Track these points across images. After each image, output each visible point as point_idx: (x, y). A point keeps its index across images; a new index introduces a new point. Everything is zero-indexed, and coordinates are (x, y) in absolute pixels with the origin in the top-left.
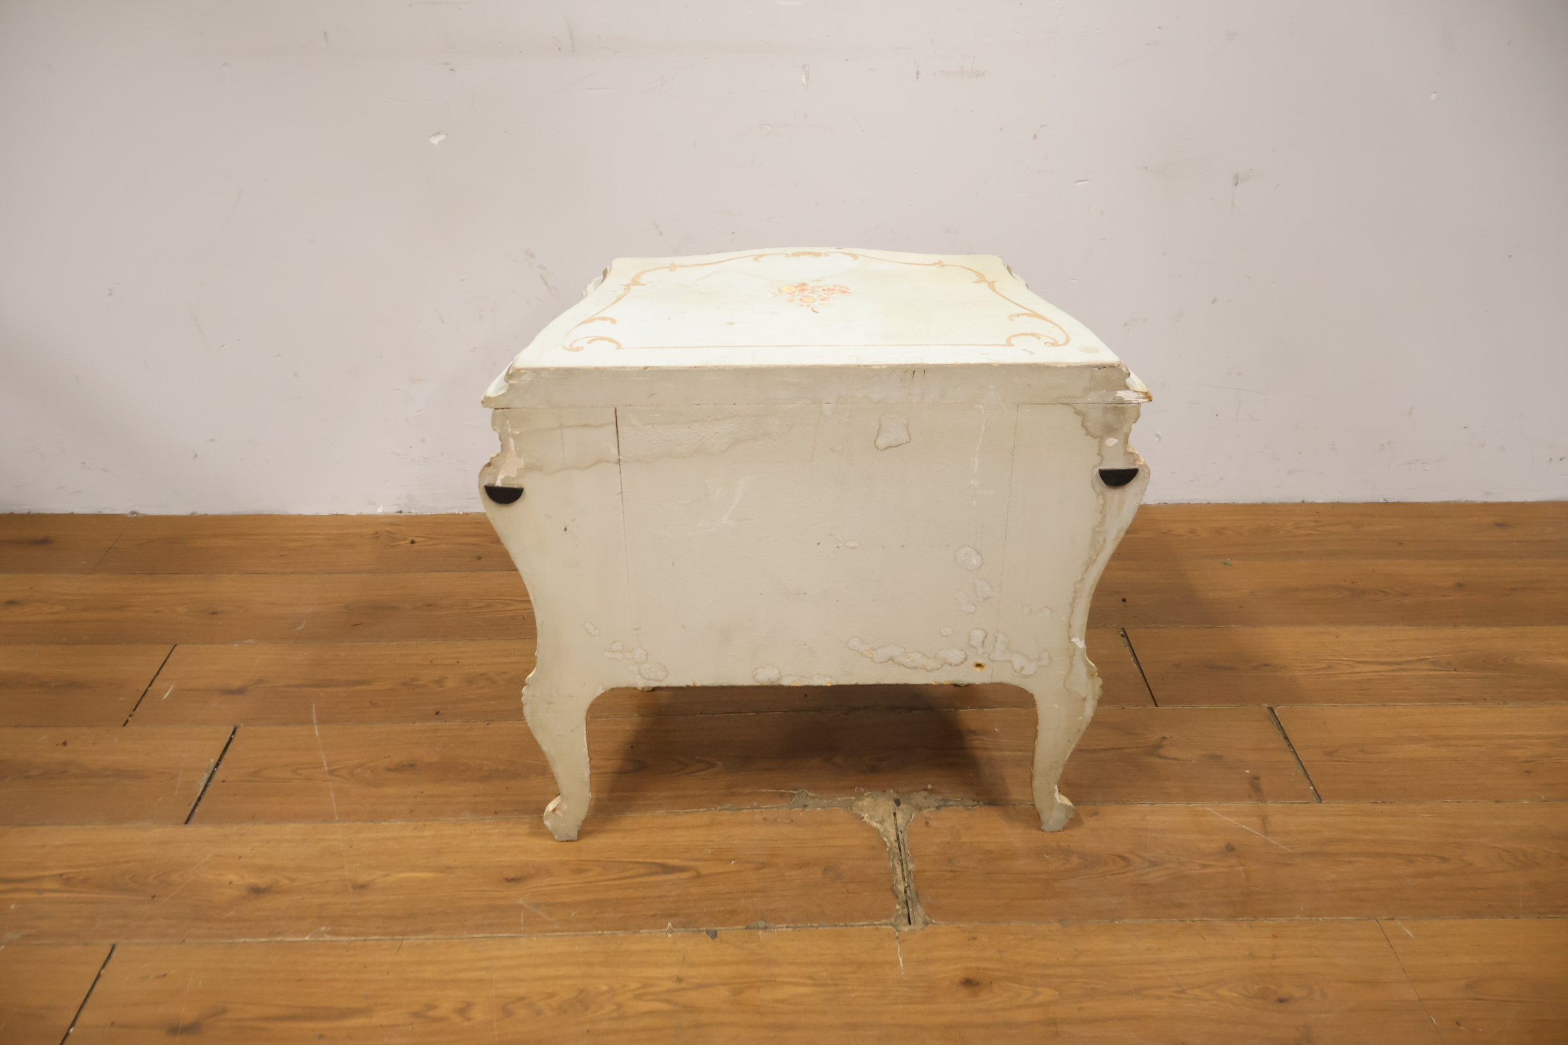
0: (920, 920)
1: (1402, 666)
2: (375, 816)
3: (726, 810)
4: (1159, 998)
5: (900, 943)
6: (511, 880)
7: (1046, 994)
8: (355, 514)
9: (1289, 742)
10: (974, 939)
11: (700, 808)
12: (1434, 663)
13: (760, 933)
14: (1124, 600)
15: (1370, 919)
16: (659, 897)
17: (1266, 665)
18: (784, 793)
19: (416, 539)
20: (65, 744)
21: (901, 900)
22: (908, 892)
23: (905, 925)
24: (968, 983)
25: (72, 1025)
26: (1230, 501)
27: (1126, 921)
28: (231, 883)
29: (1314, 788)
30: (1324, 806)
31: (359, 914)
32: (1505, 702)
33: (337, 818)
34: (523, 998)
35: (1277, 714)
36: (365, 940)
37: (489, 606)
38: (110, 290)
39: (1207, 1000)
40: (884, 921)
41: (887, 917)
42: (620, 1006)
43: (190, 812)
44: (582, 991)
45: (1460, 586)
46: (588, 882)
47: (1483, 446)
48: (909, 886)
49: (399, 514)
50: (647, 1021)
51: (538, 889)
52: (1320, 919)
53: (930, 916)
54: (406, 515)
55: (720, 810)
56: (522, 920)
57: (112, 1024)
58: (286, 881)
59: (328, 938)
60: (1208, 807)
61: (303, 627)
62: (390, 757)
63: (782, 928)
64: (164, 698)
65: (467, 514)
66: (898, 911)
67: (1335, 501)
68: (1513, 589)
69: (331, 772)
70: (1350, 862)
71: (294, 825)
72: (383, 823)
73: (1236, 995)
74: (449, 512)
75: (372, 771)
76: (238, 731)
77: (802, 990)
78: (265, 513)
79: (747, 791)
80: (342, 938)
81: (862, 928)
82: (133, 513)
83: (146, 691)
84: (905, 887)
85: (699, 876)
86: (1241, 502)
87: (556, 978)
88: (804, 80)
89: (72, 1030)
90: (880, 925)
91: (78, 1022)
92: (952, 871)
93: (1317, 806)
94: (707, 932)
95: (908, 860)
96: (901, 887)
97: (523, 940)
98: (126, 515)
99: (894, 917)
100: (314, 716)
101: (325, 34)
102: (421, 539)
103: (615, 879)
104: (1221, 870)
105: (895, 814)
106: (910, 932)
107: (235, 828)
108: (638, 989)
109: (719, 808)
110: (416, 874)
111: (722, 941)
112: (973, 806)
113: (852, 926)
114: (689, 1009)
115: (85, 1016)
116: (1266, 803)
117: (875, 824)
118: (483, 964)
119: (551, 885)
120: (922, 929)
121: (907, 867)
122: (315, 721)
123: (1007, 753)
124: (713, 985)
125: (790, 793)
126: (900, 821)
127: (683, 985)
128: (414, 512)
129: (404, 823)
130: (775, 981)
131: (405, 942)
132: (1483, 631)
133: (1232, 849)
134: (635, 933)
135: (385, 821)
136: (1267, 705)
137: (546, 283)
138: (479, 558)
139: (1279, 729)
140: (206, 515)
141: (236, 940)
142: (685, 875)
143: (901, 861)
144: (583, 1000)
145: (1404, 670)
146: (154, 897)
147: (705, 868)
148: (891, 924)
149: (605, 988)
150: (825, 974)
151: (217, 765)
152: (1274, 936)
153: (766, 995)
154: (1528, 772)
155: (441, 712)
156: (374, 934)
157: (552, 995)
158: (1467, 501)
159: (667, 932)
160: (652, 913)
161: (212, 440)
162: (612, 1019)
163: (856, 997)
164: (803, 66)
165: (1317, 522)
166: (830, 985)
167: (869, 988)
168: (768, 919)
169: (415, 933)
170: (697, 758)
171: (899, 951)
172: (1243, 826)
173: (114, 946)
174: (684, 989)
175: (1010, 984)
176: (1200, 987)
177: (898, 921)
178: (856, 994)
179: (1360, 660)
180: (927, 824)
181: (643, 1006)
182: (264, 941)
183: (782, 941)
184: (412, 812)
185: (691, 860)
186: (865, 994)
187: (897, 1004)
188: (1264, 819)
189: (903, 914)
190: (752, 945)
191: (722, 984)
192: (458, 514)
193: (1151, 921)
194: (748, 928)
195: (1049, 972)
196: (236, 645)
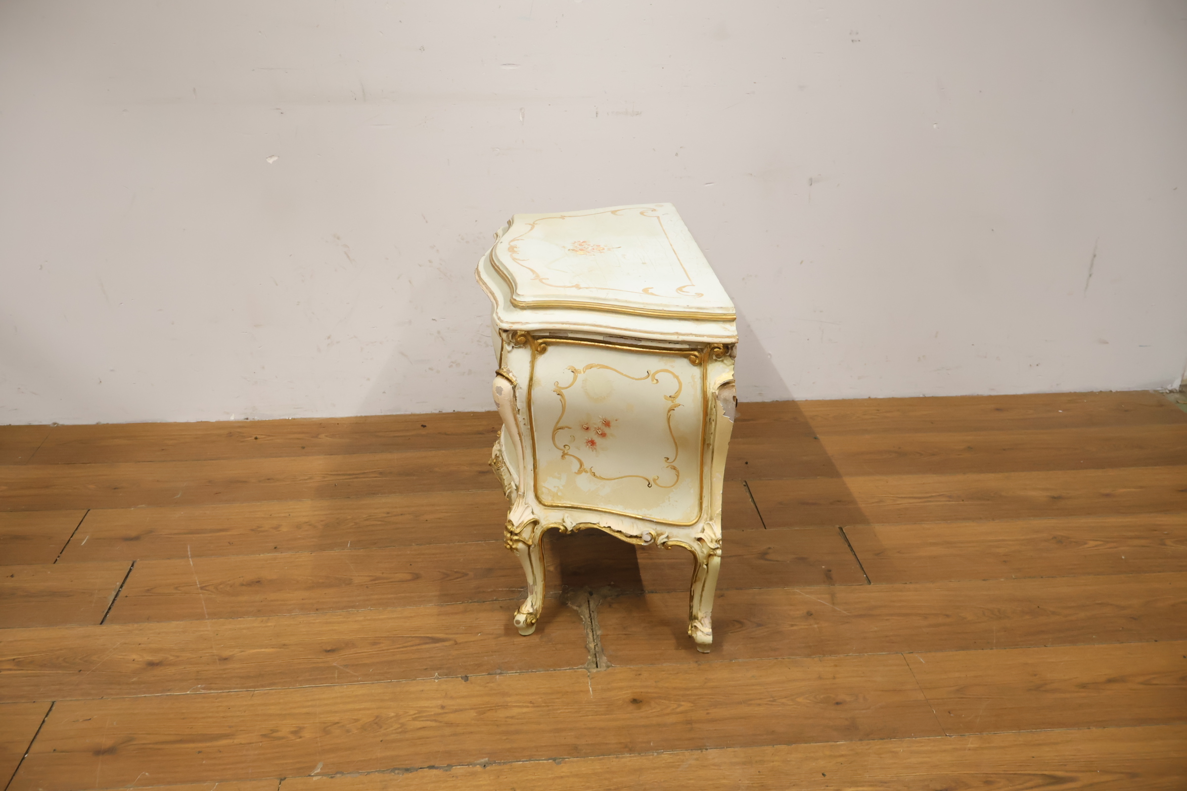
0: (604, 665)
1: (928, 499)
2: (234, 615)
3: (475, 602)
4: (759, 705)
5: (591, 679)
6: (327, 651)
7: (686, 706)
8: (214, 421)
9: (852, 548)
10: (639, 675)
11: (457, 602)
12: (950, 497)
13: (497, 677)
14: (747, 463)
15: (897, 653)
16: (430, 657)
17: (839, 501)
18: (514, 590)
19: (258, 436)
20: (12, 576)
22: (597, 648)
23: (594, 668)
24: (635, 701)
25: (27, 753)
26: (821, 399)
27: (740, 660)
28: (134, 660)
29: (866, 576)
30: (872, 587)
31: (224, 676)
32: (993, 520)
33: (207, 617)
34: (338, 723)
35: (844, 531)
36: (229, 692)
37: (310, 478)
38: (41, 266)
39: (790, 705)
40: (580, 666)
41: (582, 664)
42: (403, 725)
43: (103, 617)
44: (377, 717)
45: (970, 448)
46: (380, 651)
47: (985, 357)
48: (597, 644)
49: (246, 420)
50: (422, 733)
51: (347, 656)
52: (866, 654)
53: (610, 661)
54: (251, 421)
55: (471, 602)
56: (336, 675)
57: (55, 750)
58: (172, 658)
59: (203, 691)
60: (797, 590)
61: (179, 496)
62: (242, 577)
63: (512, 673)
64: (82, 544)
65: (294, 419)
66: (590, 660)
67: (891, 397)
68: (1004, 450)
69: (202, 588)
70: (887, 620)
71: (178, 622)
72: (240, 619)
73: (809, 701)
74: (283, 418)
75: (231, 586)
76: (135, 565)
77: (525, 710)
78: (150, 422)
79: (489, 590)
80: (212, 691)
81: (565, 671)
82: (55, 424)
83: (69, 540)
84: (595, 646)
85: (456, 643)
86: (828, 398)
87: (360, 710)
88: (521, 118)
89: (26, 756)
90: (577, 669)
91: (31, 751)
92: (625, 634)
93: (869, 587)
94: (462, 678)
95: (597, 628)
96: (592, 645)
97: (337, 688)
98: (49, 425)
99: (587, 663)
100: (189, 553)
102: (263, 436)
103: (398, 648)
104: (803, 627)
105: (589, 601)
106: (597, 672)
107: (136, 625)
108: (414, 714)
109: (470, 601)
110: (263, 650)
111: (472, 683)
112: (641, 594)
113: (559, 670)
114: (450, 724)
115: (36, 747)
116: (834, 585)
117: (575, 608)
118: (310, 703)
119: (355, 653)
120: (605, 670)
121: (596, 633)
122: (190, 556)
123: (664, 561)
124: (466, 709)
125: (518, 590)
126: (591, 605)
127: (447, 711)
128: (257, 418)
129: (254, 618)
130: (507, 706)
131: (256, 692)
132: (982, 476)
133: (811, 615)
134: (414, 680)
135: (240, 617)
136: (838, 526)
137: (348, 257)
138: (303, 448)
139: (845, 540)
140: (108, 424)
141: (139, 696)
142: (446, 644)
143: (592, 629)
144: (378, 722)
145: (929, 501)
146: (80, 671)
147: (461, 638)
148: (585, 668)
149: (393, 714)
151: (121, 587)
152: (836, 666)
153: (502, 714)
154: (1005, 561)
155: (278, 547)
156: (234, 688)
157: (357, 720)
158: (978, 395)
159: (435, 679)
160: (425, 667)
161: (112, 370)
162: (397, 733)
163: (561, 713)
164: (521, 109)
165: (878, 410)
166: (544, 706)
167: (569, 707)
168: (503, 668)
169: (263, 686)
170: (455, 570)
171: (589, 684)
172: (819, 600)
173: (53, 703)
174: (446, 713)
175: (663, 701)
176: (785, 698)
177: (589, 666)
178: (561, 711)
179: (901, 496)
180: (610, 606)
181: (419, 724)
182: (158, 696)
183: (511, 681)
184: (259, 611)
185: (451, 634)
186: (567, 711)
187: (587, 716)
188: (833, 595)
189: (593, 662)
190: (492, 685)
191: (472, 709)
192: (289, 419)
193: (756, 659)
194: (489, 674)
195: (688, 693)
196: (132, 509)
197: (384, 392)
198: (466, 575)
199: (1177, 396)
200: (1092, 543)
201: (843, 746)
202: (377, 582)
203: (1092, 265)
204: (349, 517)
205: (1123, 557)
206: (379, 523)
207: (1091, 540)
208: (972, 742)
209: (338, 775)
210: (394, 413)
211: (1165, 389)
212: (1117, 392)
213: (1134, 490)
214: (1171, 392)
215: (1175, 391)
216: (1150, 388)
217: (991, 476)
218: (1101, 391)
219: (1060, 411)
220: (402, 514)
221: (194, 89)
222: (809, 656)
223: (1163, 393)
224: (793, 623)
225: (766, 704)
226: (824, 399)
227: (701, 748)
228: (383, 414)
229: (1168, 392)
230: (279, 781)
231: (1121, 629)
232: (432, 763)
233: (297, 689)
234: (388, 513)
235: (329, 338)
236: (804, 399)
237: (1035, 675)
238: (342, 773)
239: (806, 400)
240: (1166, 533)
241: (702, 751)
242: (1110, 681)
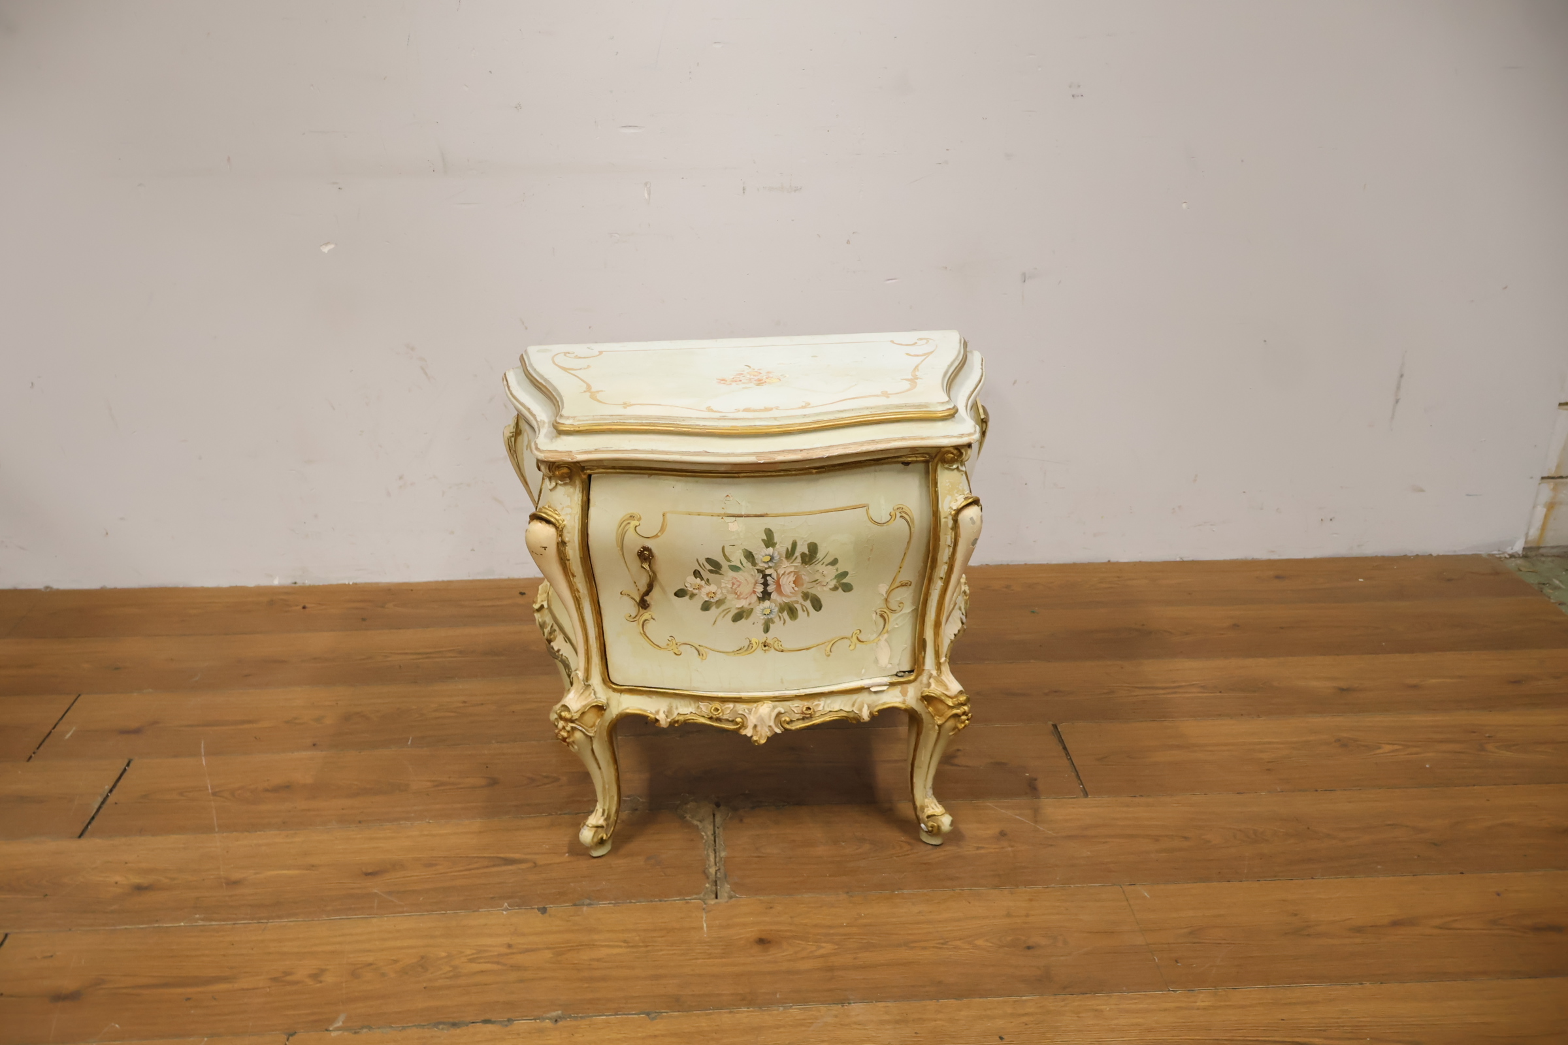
0: (726, 895)
1: (1174, 690)
2: (253, 827)
3: (565, 814)
4: (924, 948)
5: (706, 913)
6: (367, 874)
7: (828, 948)
8: (253, 586)
9: (1067, 751)
10: (771, 908)
11: (542, 814)
12: (1204, 687)
13: (585, 908)
15: (1114, 885)
16: (499, 883)
17: (1056, 692)
19: (307, 605)
21: (710, 880)
22: (718, 874)
23: (713, 899)
26: (1045, 562)
27: (905, 891)
28: (117, 883)
29: (1084, 787)
30: (1089, 800)
31: (231, 904)
32: (1259, 716)
33: (217, 830)
34: (371, 964)
35: (1059, 730)
36: (234, 924)
37: (369, 658)
38: (33, 383)
39: (964, 949)
40: (694, 896)
41: (696, 894)
42: (455, 968)
43: (83, 828)
44: (422, 957)
45: (1236, 626)
46: (436, 874)
47: (1262, 509)
48: (719, 869)
49: (294, 585)
50: (479, 979)
51: (392, 880)
52: (1072, 886)
53: (734, 891)
54: (299, 586)
55: (561, 814)
56: (375, 905)
58: (166, 881)
59: (201, 923)
60: (989, 804)
61: (197, 679)
62: (268, 780)
63: (603, 904)
64: (66, 737)
65: (356, 584)
66: (707, 888)
68: (1282, 628)
69: (214, 794)
70: (1105, 843)
71: (178, 836)
72: (259, 833)
73: (991, 945)
74: (341, 582)
75: (252, 792)
76: (131, 765)
77: (616, 951)
78: (170, 585)
79: (585, 799)
80: (213, 923)
81: (674, 902)
82: (47, 587)
83: (50, 732)
84: (716, 871)
85: (535, 865)
86: (1054, 562)
87: (402, 948)
88: (646, 196)
90: (690, 899)
92: (759, 857)
93: (1085, 800)
94: (539, 909)
95: (720, 849)
96: (712, 870)
97: (374, 920)
98: (40, 589)
99: (703, 893)
100: (203, 750)
101: (229, 159)
102: (313, 605)
103: (461, 871)
104: (992, 850)
105: (714, 815)
106: (715, 904)
107: (124, 839)
108: (473, 954)
109: (559, 813)
110: (285, 872)
111: (550, 916)
112: (783, 806)
113: (666, 901)
114: (516, 968)
116: (1039, 799)
117: (696, 823)
118: (338, 939)
119: (404, 877)
120: (727, 902)
121: (719, 855)
122: (203, 754)
123: (818, 764)
124: (539, 949)
126: (718, 819)
127: (514, 951)
128: (308, 582)
129: (278, 832)
130: (594, 945)
131: (269, 924)
132: (1249, 662)
133: (1005, 835)
134: (475, 911)
135: (260, 831)
136: (1051, 723)
137: (425, 373)
138: (364, 620)
139: (1060, 741)
140: (115, 589)
141: (118, 928)
142: (524, 866)
143: (715, 850)
144: (423, 963)
145: (1175, 693)
146: (46, 895)
147: (542, 860)
148: (700, 899)
149: (444, 954)
150: (637, 938)
151: (111, 791)
152: (1031, 900)
153: (585, 956)
154: (1269, 770)
155: (318, 743)
156: (244, 919)
157: (396, 961)
158: (1253, 559)
159: (503, 910)
160: (491, 896)
161: (122, 519)
162: (447, 978)
163: (663, 955)
164: (646, 184)
165: (1119, 577)
166: (641, 947)
167: (675, 948)
168: (594, 897)
169: (280, 917)
170: (544, 774)
171: (704, 918)
172: (1017, 817)
173: (6, 936)
174: (513, 953)
175: (798, 942)
176: (961, 939)
177: (707, 897)
178: (663, 953)
179: (1139, 685)
180: (741, 821)
181: (476, 967)
182: (142, 928)
183: (603, 914)
184: (284, 823)
185: (530, 854)
186: (671, 952)
187: (697, 959)
188: (1036, 811)
189: (712, 891)
190: (576, 918)
191: (548, 948)
192: (349, 584)
193: (925, 891)
194: (575, 905)
195: (832, 931)
196: (135, 694)
197: (473, 550)
198: (557, 780)
199: (1519, 562)
200: (1388, 748)
201: (1031, 1003)
202: (442, 788)
203: (1398, 387)
204: (414, 707)
205: (1427, 766)
206: (452, 714)
207: (1389, 744)
208: (1203, 999)
209: (365, 1030)
210: (486, 578)
211: (1503, 553)
212: (1438, 557)
213: (1448, 680)
214: (1512, 556)
215: (1517, 556)
216: (1483, 552)
217: (1262, 661)
218: (1417, 555)
219: (1360, 580)
220: (482, 704)
221: (229, 158)
222: (996, 887)
223: (1500, 558)
224: (980, 845)
225: (934, 947)
226: (1049, 563)
227: (843, 1001)
228: (470, 578)
229: (1507, 556)
230: (286, 1037)
231: (1416, 857)
232: (487, 1017)
233: (323, 921)
234: (465, 702)
235: (401, 478)
236: (1023, 563)
237: (1296, 915)
238: (369, 1028)
239: (1026, 564)
240: (1487, 735)
241: (843, 1006)
242: (1396, 924)
